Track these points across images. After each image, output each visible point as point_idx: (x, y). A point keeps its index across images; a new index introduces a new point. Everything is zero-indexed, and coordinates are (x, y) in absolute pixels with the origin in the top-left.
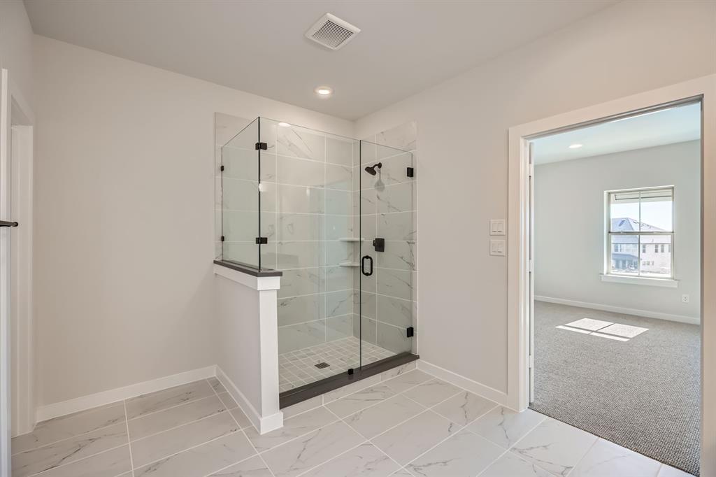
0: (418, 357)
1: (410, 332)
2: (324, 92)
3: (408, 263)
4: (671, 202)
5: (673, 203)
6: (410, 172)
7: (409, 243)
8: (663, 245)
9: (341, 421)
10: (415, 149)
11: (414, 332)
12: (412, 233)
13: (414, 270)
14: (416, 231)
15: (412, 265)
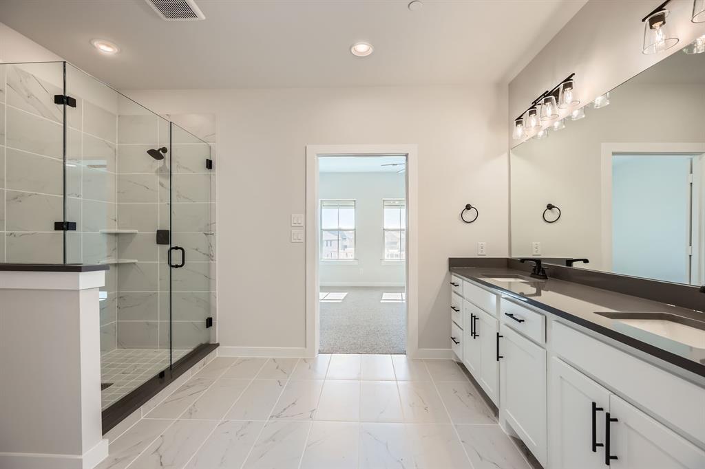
0: (218, 345)
1: (209, 322)
2: (106, 49)
3: (204, 254)
4: (354, 210)
5: (355, 211)
6: (209, 164)
7: (206, 234)
8: (331, 241)
9: (178, 421)
10: (214, 142)
11: (213, 321)
12: (210, 225)
13: (212, 260)
14: (215, 223)
15: (210, 256)
